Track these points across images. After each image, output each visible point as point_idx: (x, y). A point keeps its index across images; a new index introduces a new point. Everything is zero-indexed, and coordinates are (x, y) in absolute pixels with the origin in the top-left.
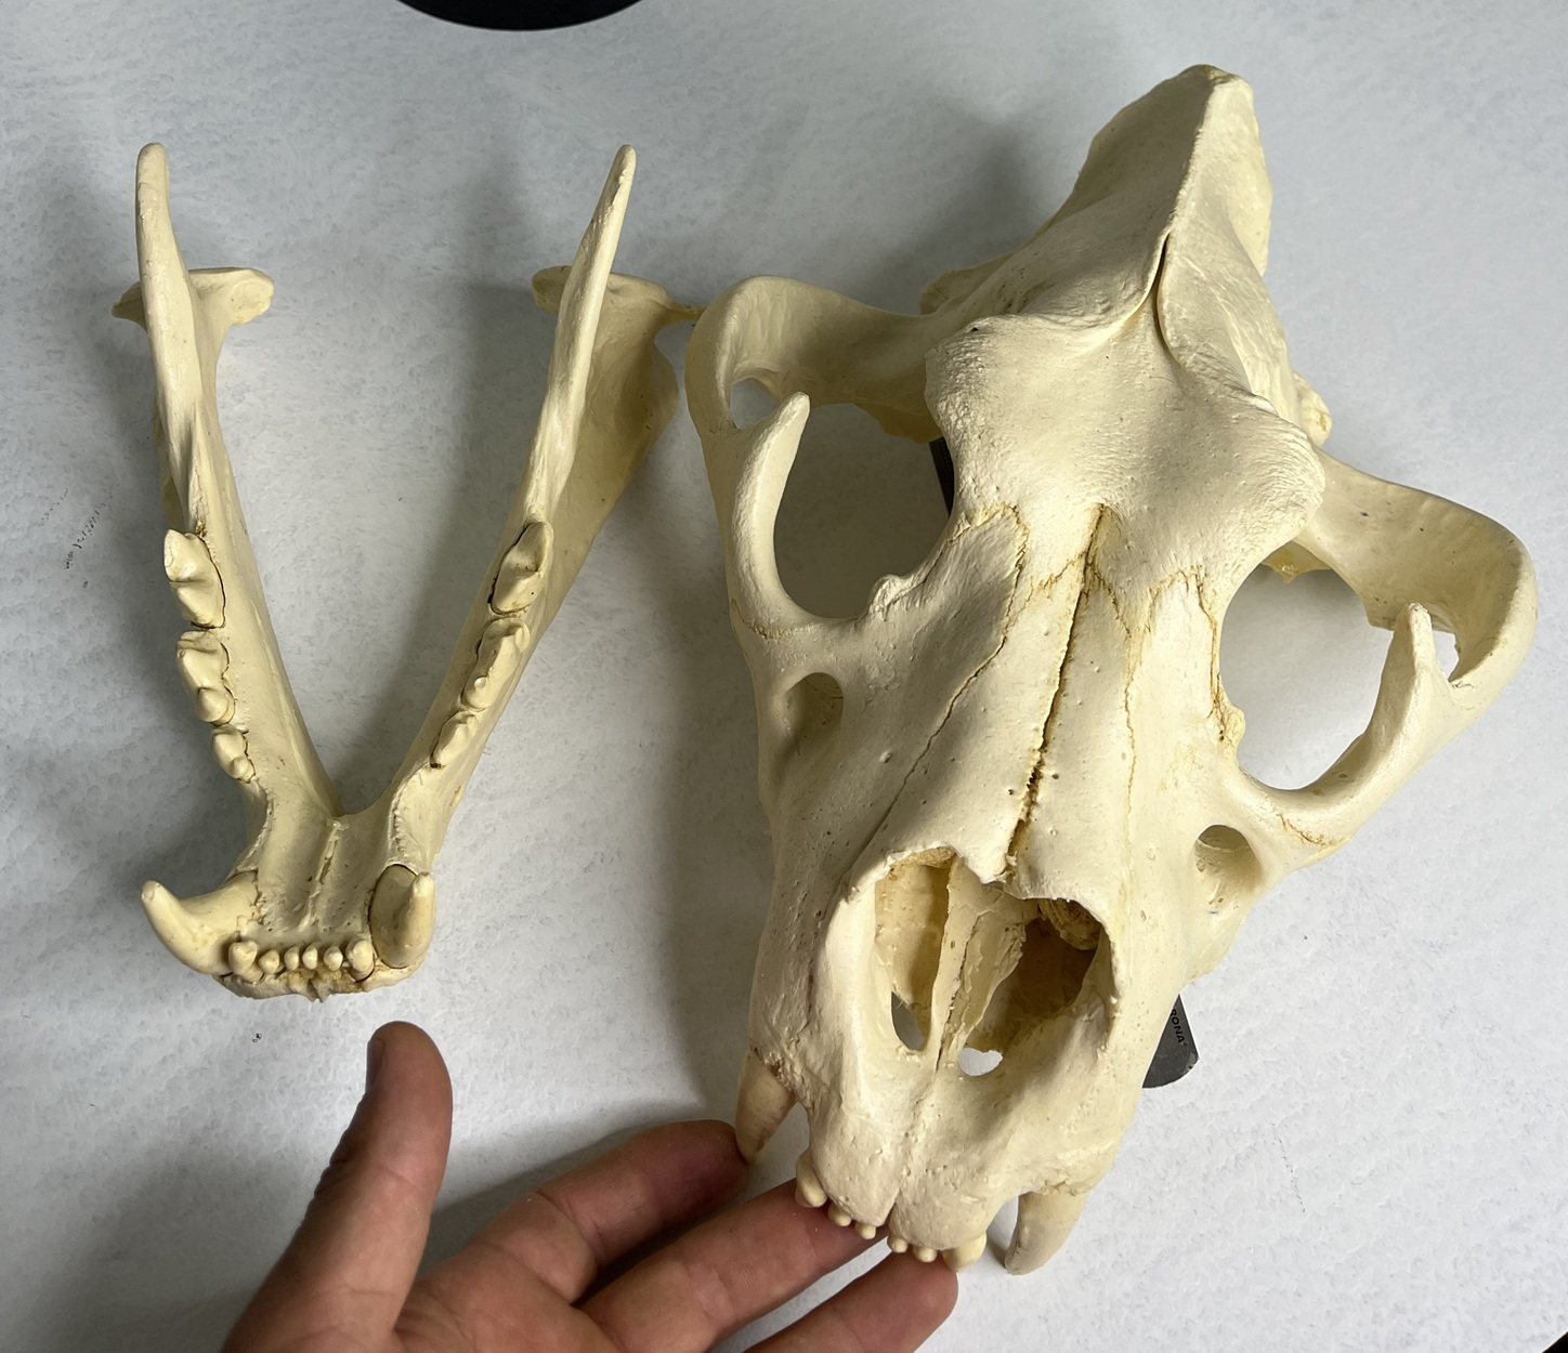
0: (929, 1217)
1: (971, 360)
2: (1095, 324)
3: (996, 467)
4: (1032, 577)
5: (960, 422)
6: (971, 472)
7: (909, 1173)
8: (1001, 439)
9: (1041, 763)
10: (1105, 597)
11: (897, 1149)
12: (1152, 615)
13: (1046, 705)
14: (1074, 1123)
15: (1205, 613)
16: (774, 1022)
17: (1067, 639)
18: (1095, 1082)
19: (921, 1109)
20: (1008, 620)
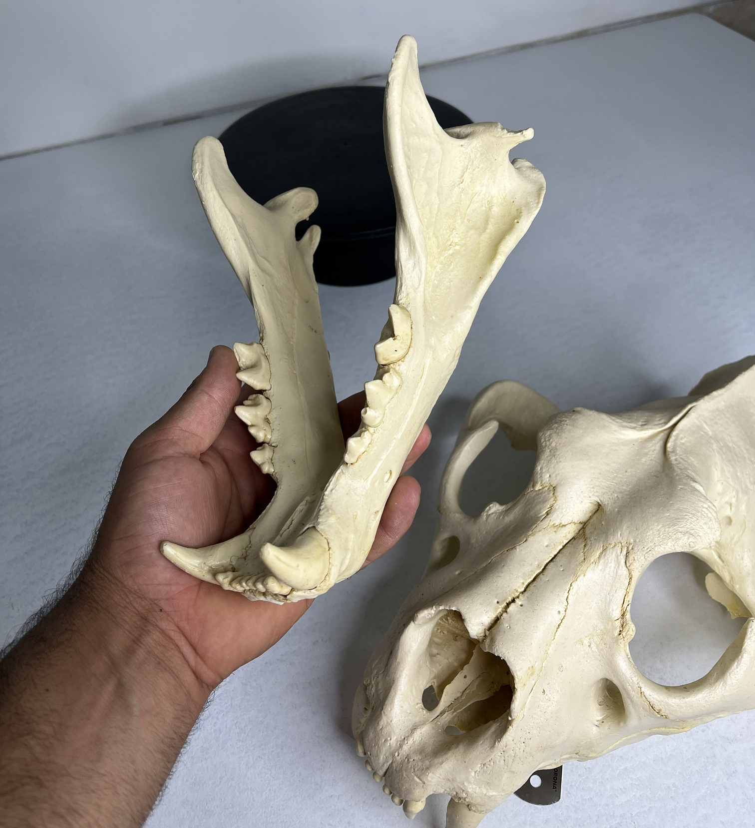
0: (399, 779)
1: (563, 421)
2: (634, 428)
3: (552, 466)
4: (550, 520)
5: (544, 443)
6: (541, 465)
8: (559, 455)
9: (518, 597)
10: (582, 542)
11: (397, 742)
12: (599, 557)
13: (532, 575)
14: (478, 772)
15: (627, 567)
16: (373, 666)
17: (556, 553)
18: (492, 757)
19: (415, 732)
20: (531, 532)
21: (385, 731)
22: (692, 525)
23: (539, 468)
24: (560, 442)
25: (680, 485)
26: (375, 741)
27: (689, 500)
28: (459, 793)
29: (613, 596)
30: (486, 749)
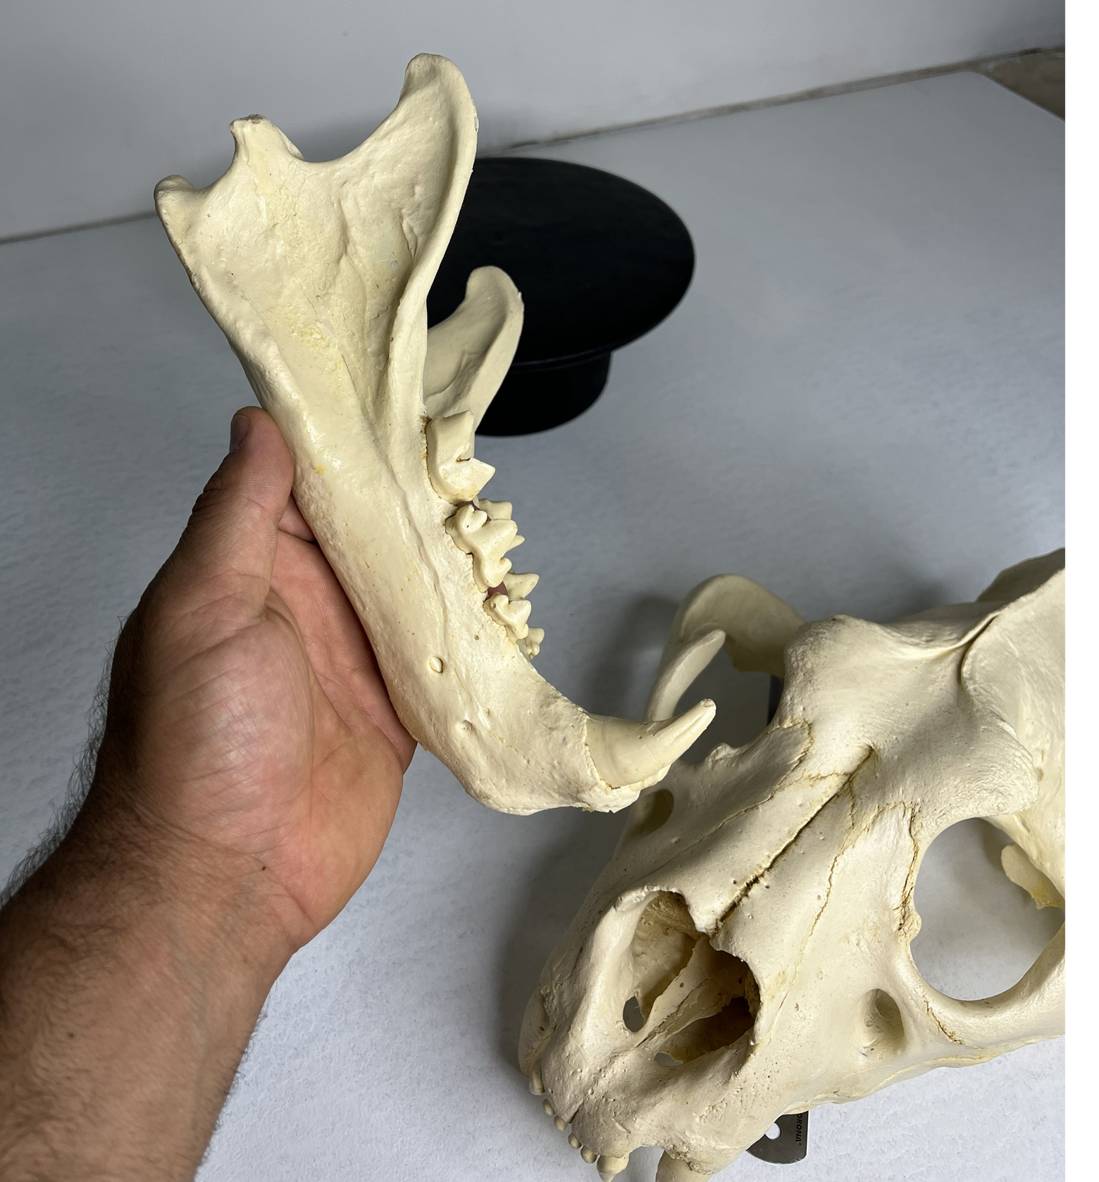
0: (593, 1126)
1: (821, 633)
2: (917, 645)
3: (807, 695)
4: (805, 770)
5: (796, 663)
6: (791, 693)
7: (592, 1093)
8: (816, 680)
9: (762, 875)
10: (848, 800)
11: (591, 1075)
12: (874, 822)
13: (781, 846)
14: (704, 1117)
15: (912, 837)
16: (554, 969)
17: (813, 815)
18: (725, 1096)
19: (616, 1061)
20: (778, 787)
21: (574, 1059)
22: (1001, 780)
23: (789, 698)
24: (817, 662)
25: (983, 724)
26: (559, 1073)
27: (996, 745)
28: (677, 1146)
29: (891, 875)
30: (718, 1084)
